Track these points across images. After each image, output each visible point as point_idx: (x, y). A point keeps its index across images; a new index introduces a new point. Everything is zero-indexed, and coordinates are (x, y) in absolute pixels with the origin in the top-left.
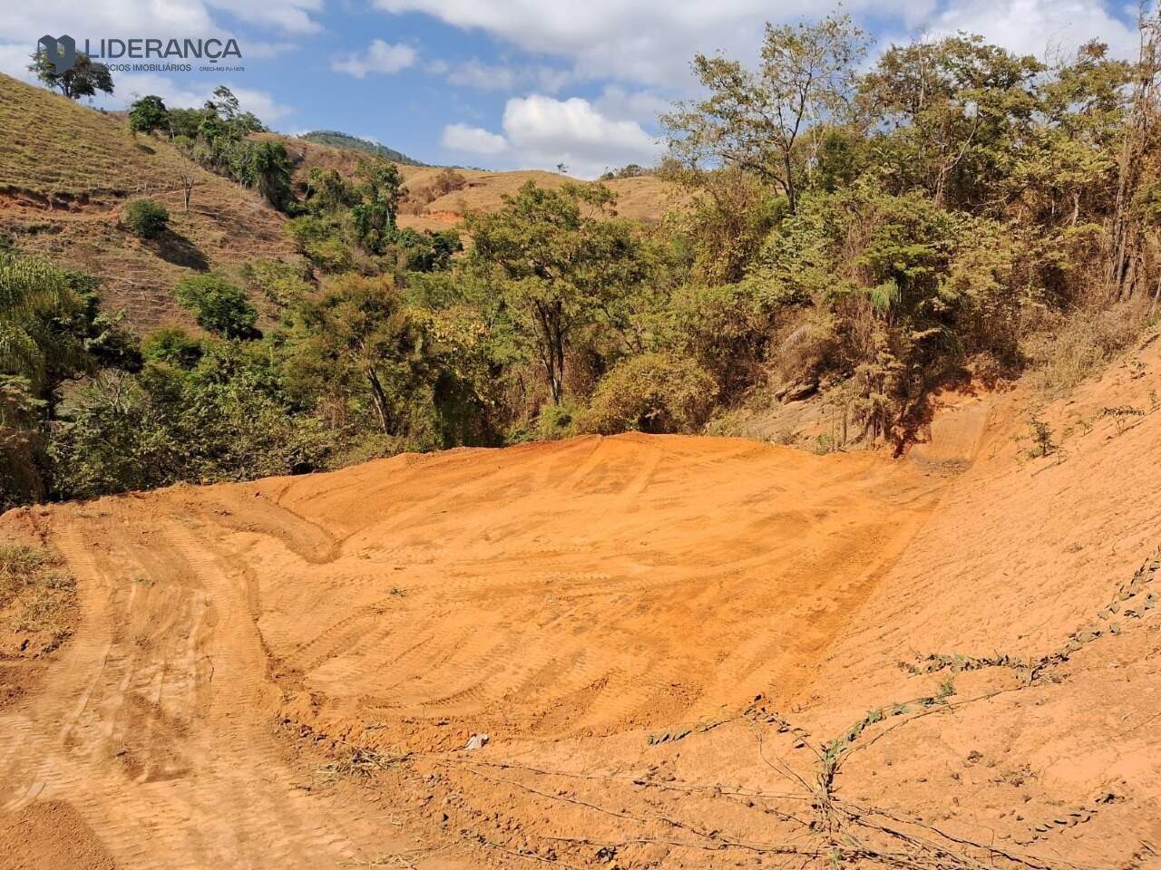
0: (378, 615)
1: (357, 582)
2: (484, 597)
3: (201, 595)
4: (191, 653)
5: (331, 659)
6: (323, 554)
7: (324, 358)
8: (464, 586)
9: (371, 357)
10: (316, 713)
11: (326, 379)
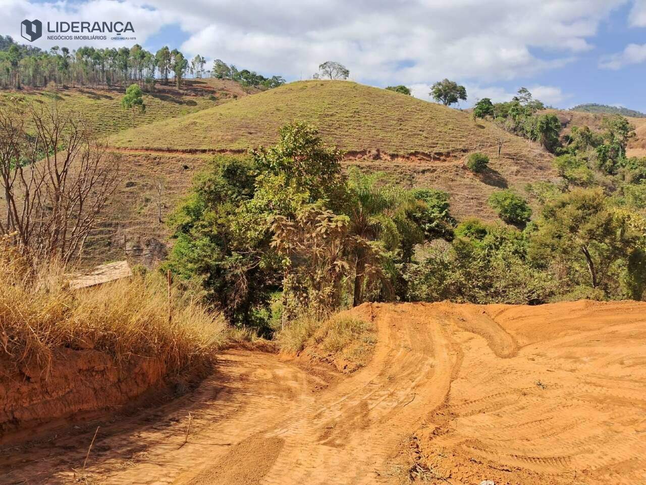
0: (523, 397)
1: (519, 373)
2: (601, 402)
3: (431, 361)
4: (409, 389)
5: (481, 414)
6: (506, 352)
7: (553, 237)
8: (589, 391)
9: (583, 238)
10: (431, 438)
11: (553, 250)
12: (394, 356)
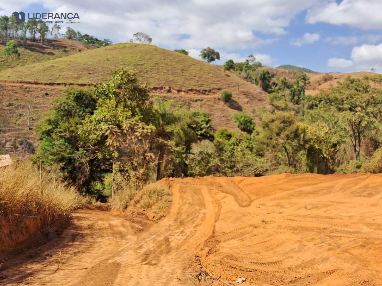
0: (254, 229)
1: (252, 215)
2: (296, 230)
3: (204, 211)
4: (192, 228)
5: (233, 240)
6: (245, 204)
7: (268, 139)
8: (290, 224)
9: (283, 139)
10: (207, 256)
11: (268, 146)
12: (182, 209)
